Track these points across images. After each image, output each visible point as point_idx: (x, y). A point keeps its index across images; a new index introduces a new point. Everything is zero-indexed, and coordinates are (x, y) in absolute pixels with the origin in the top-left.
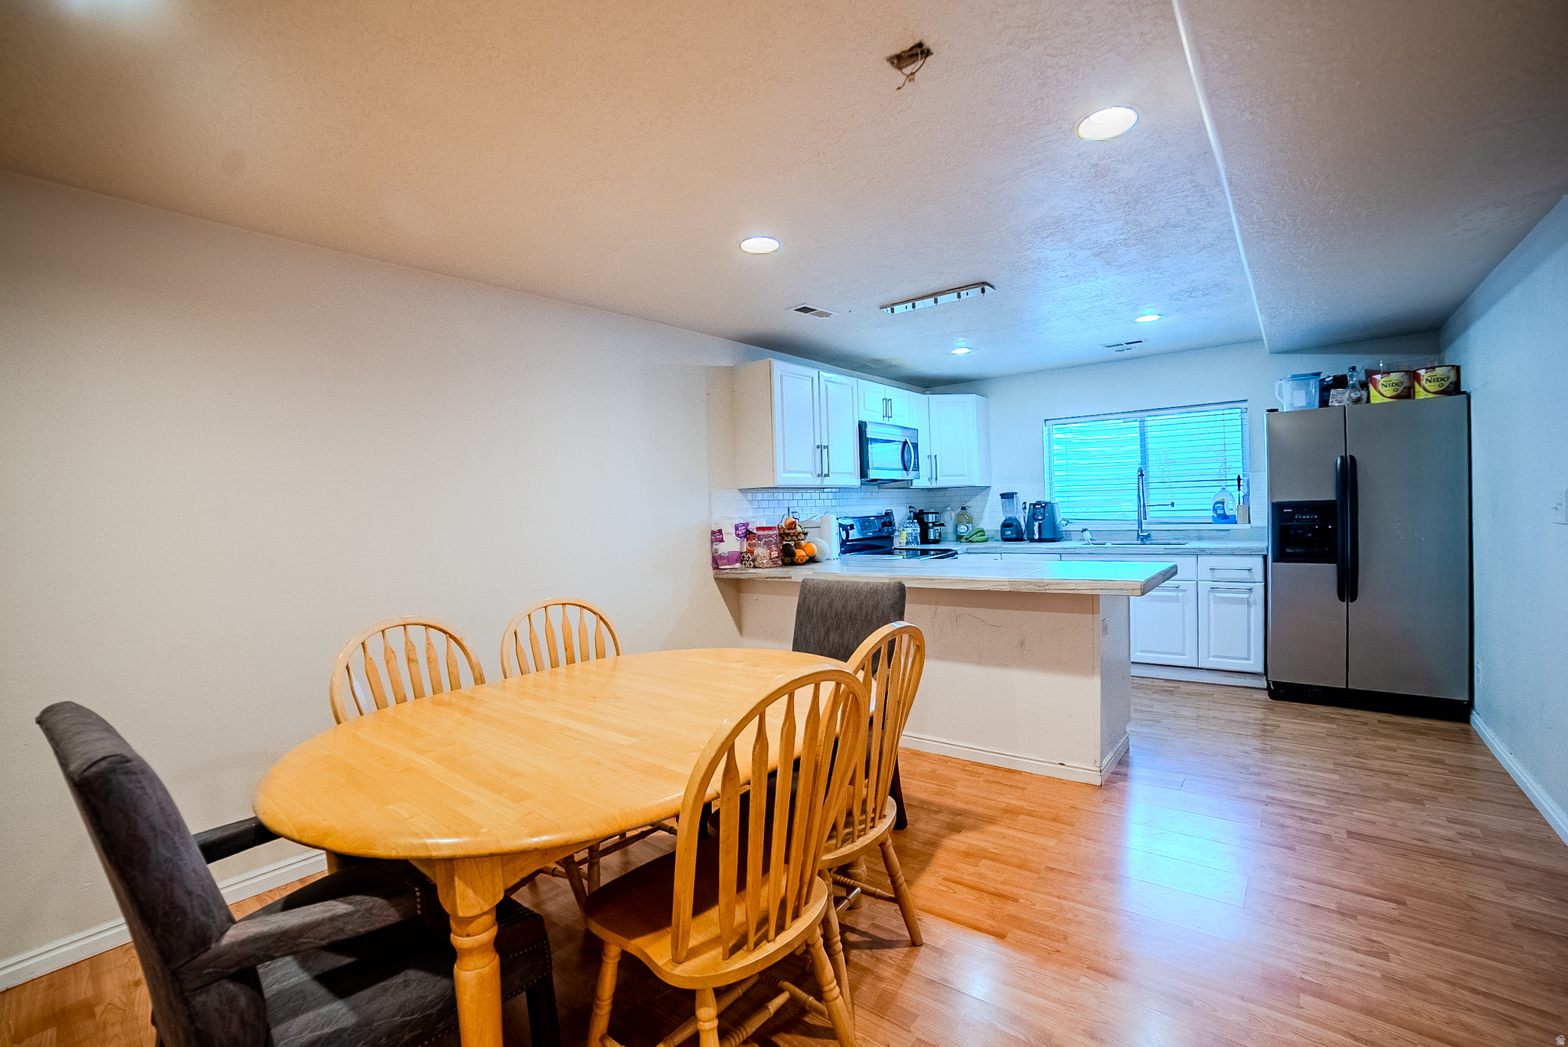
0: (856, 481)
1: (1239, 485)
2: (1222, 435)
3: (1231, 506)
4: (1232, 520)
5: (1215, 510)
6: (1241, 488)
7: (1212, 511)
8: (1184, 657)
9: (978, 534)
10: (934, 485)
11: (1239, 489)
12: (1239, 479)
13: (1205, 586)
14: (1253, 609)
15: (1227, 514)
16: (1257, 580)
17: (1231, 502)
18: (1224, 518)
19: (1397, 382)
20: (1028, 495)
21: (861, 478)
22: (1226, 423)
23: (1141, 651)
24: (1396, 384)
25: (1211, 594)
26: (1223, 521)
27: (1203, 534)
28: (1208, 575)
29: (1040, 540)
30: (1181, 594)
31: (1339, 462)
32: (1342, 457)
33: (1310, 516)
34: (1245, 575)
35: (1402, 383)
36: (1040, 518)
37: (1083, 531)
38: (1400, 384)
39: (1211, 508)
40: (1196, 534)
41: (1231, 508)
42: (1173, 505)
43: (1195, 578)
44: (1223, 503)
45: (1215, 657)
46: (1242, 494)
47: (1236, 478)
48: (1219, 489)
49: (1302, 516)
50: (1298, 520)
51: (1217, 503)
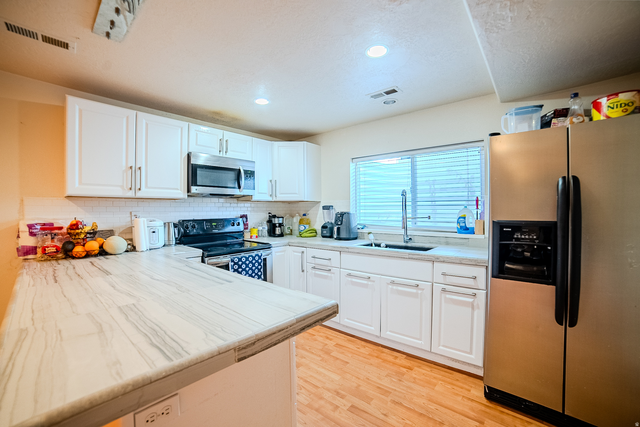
0: (184, 195)
1: (477, 205)
2: (466, 167)
3: (471, 220)
4: (471, 231)
5: (458, 223)
6: (479, 207)
7: (456, 224)
8: (420, 342)
9: (308, 232)
10: (275, 199)
11: (477, 208)
12: (477, 201)
13: (438, 288)
14: (476, 312)
15: (467, 226)
16: (480, 288)
17: (471, 217)
18: (466, 230)
19: (627, 103)
20: (339, 208)
21: (188, 192)
22: (470, 158)
23: (390, 331)
24: (625, 105)
25: (443, 295)
26: (464, 231)
27: (450, 240)
28: (441, 279)
29: (339, 239)
30: (420, 292)
31: (560, 183)
32: (564, 178)
33: (529, 235)
34: (471, 282)
35: (633, 103)
36: (339, 223)
37: (368, 234)
38: (630, 104)
39: (456, 220)
40: (444, 240)
41: (470, 223)
42: (429, 217)
43: (430, 280)
44: (464, 218)
45: (444, 346)
46: (479, 212)
47: (475, 199)
48: (463, 207)
49: (521, 235)
50: (517, 239)
51: (460, 218)
